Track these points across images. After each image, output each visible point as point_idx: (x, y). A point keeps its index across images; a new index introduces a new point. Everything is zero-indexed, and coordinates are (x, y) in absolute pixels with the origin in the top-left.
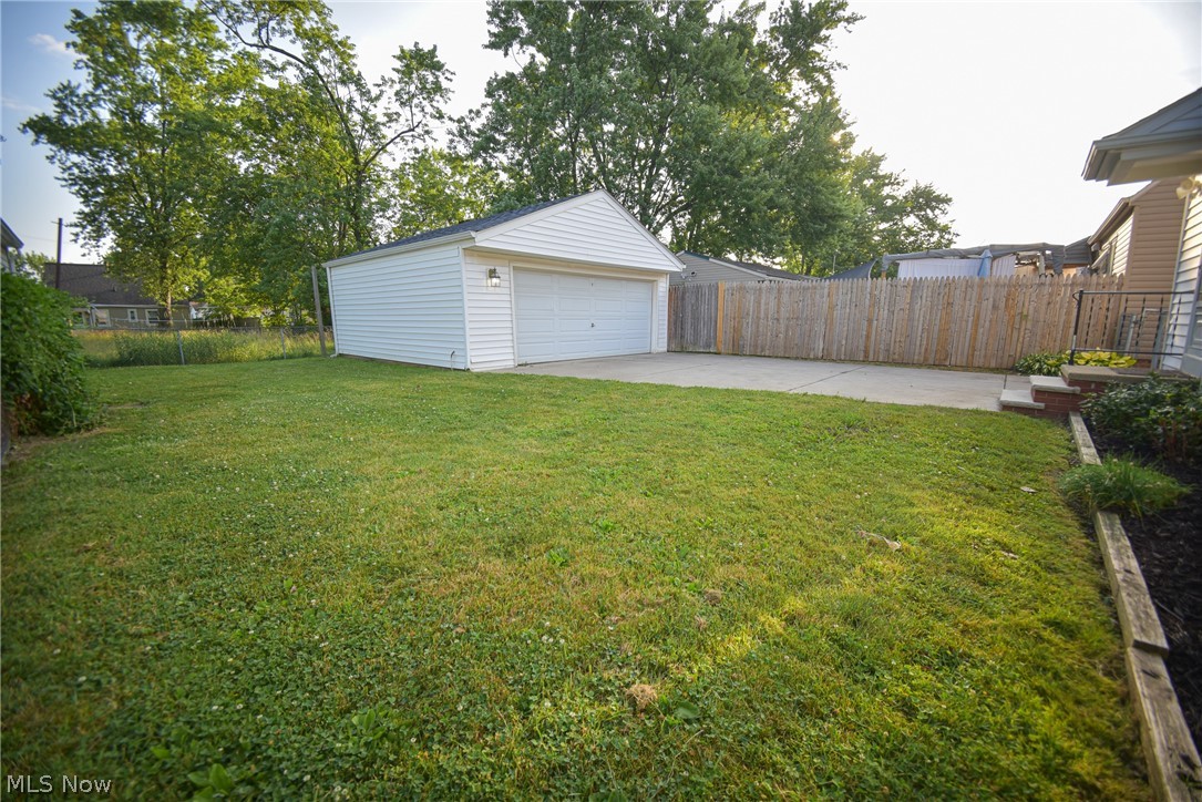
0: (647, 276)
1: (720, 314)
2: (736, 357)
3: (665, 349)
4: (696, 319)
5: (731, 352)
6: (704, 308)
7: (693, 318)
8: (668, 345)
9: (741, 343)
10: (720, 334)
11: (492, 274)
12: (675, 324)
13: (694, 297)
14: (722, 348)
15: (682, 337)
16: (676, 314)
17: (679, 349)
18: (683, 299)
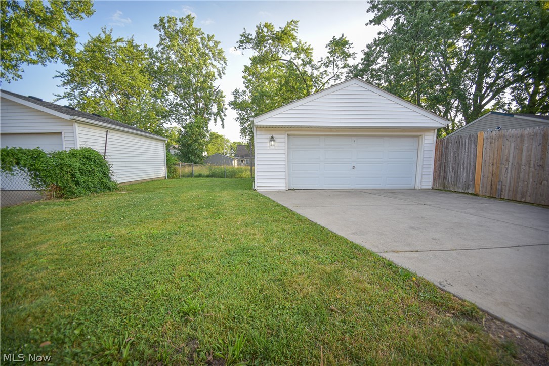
0: (414, 133)
1: (479, 160)
2: (493, 200)
3: (430, 187)
4: (457, 164)
5: (488, 194)
6: (464, 155)
7: (454, 163)
8: (433, 184)
9: (499, 187)
10: (478, 177)
11: (272, 139)
12: (440, 168)
13: (455, 146)
14: (479, 190)
15: (445, 178)
16: (441, 160)
17: (441, 188)
18: (447, 148)
